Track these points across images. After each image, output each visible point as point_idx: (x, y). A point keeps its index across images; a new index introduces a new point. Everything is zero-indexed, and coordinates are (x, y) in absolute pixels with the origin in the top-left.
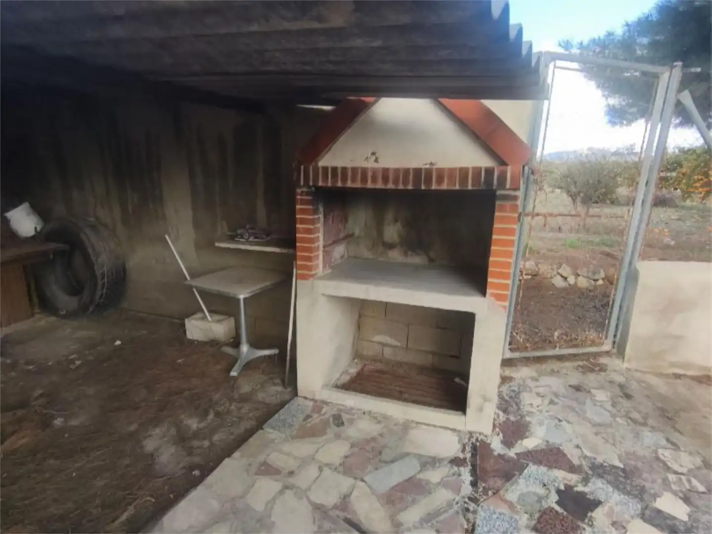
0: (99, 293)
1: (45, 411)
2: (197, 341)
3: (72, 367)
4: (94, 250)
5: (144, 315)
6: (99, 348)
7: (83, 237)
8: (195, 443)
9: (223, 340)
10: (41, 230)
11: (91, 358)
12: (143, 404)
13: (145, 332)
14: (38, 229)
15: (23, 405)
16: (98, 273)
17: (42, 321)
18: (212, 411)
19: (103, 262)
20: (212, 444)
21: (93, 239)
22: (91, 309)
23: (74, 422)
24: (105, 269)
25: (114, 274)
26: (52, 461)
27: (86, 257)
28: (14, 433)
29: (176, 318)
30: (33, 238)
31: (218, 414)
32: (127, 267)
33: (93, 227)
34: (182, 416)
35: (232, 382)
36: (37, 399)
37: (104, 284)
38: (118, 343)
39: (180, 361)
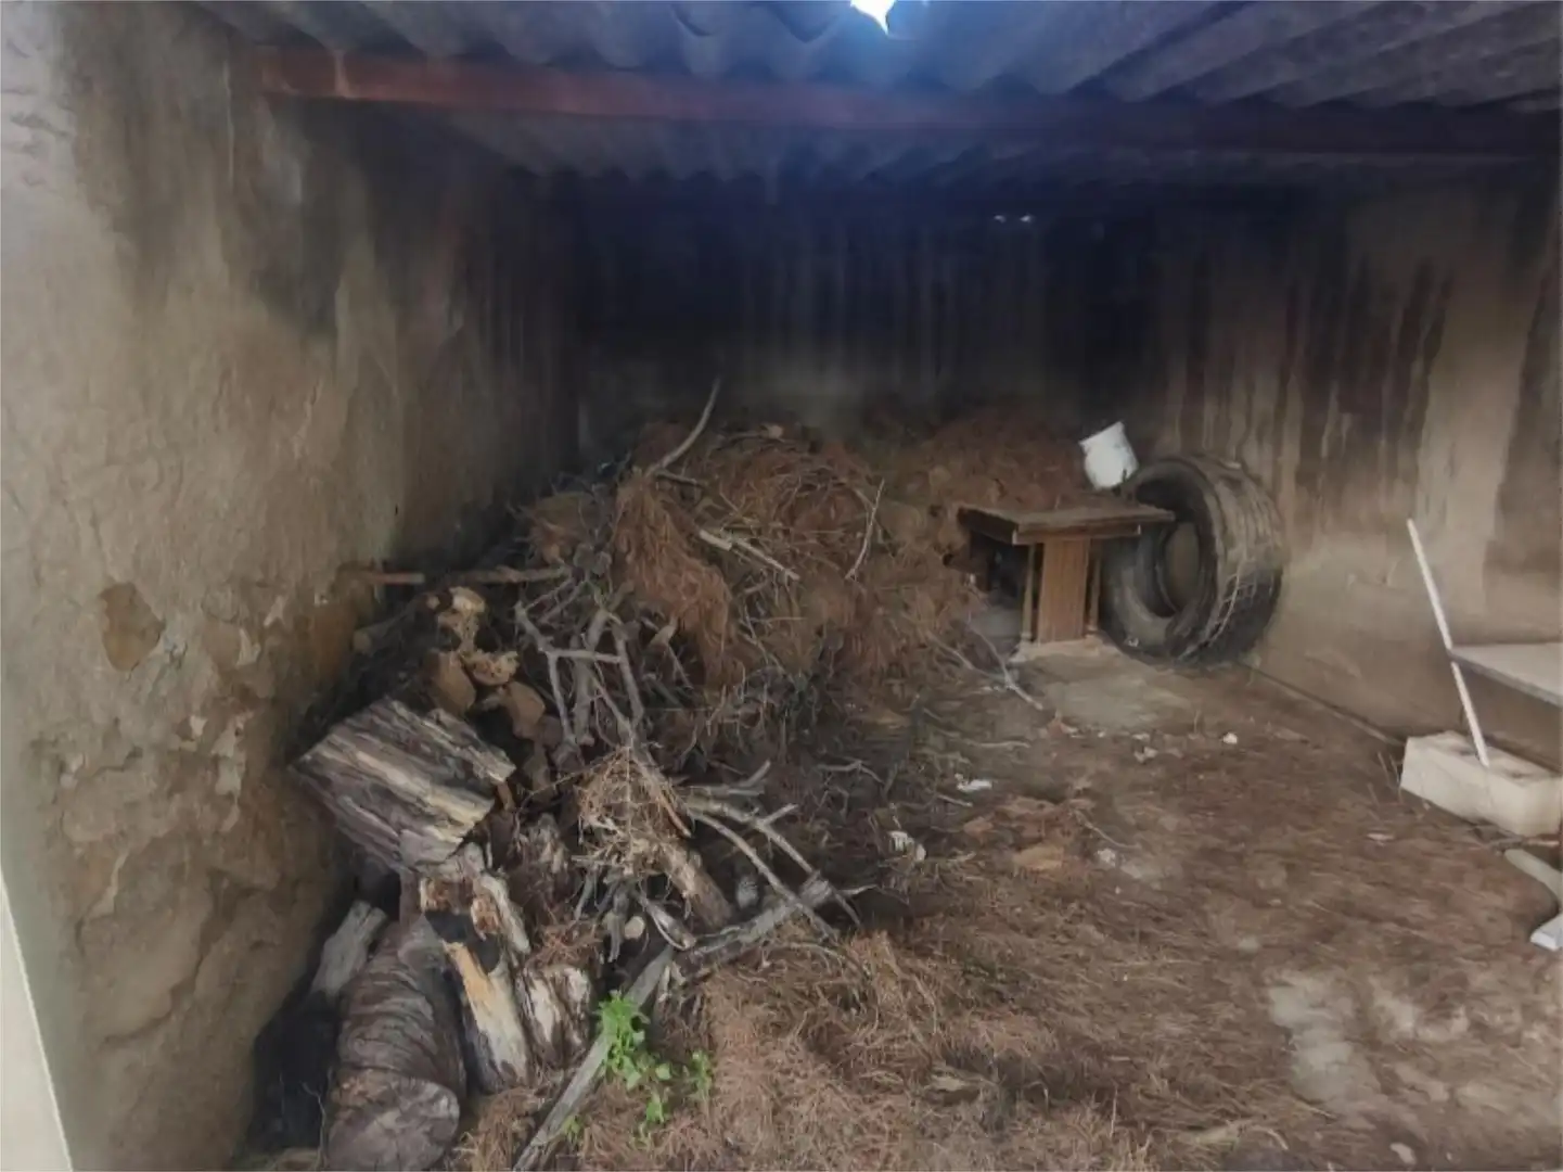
0: (1212, 623)
1: (1089, 825)
2: (1430, 803)
3: (1140, 757)
4: (1225, 529)
5: (1294, 695)
6: (1192, 737)
7: (1210, 501)
8: (1406, 1072)
9: (1518, 831)
10: (1133, 476)
11: (1175, 752)
12: (1277, 901)
13: (1296, 736)
14: (1128, 474)
15: (1057, 799)
16: (1222, 581)
17: (1095, 649)
18: (1461, 1011)
19: (1239, 557)
20: (1455, 1104)
21: (1230, 506)
22: (1190, 649)
23: (1134, 871)
24: (1238, 575)
25: (1254, 590)
26: (1091, 929)
27: (1205, 542)
28: (1038, 841)
29: (1375, 727)
30: (1116, 490)
31: (1479, 1028)
32: (1284, 579)
33: (1234, 484)
34: (1374, 981)
35: (1537, 962)
36: (1078, 794)
37: (1227, 605)
38: (1231, 739)
39: (1379, 837)
